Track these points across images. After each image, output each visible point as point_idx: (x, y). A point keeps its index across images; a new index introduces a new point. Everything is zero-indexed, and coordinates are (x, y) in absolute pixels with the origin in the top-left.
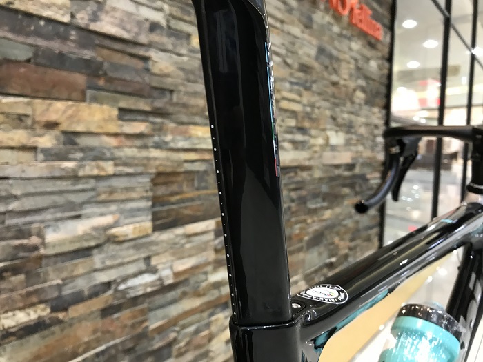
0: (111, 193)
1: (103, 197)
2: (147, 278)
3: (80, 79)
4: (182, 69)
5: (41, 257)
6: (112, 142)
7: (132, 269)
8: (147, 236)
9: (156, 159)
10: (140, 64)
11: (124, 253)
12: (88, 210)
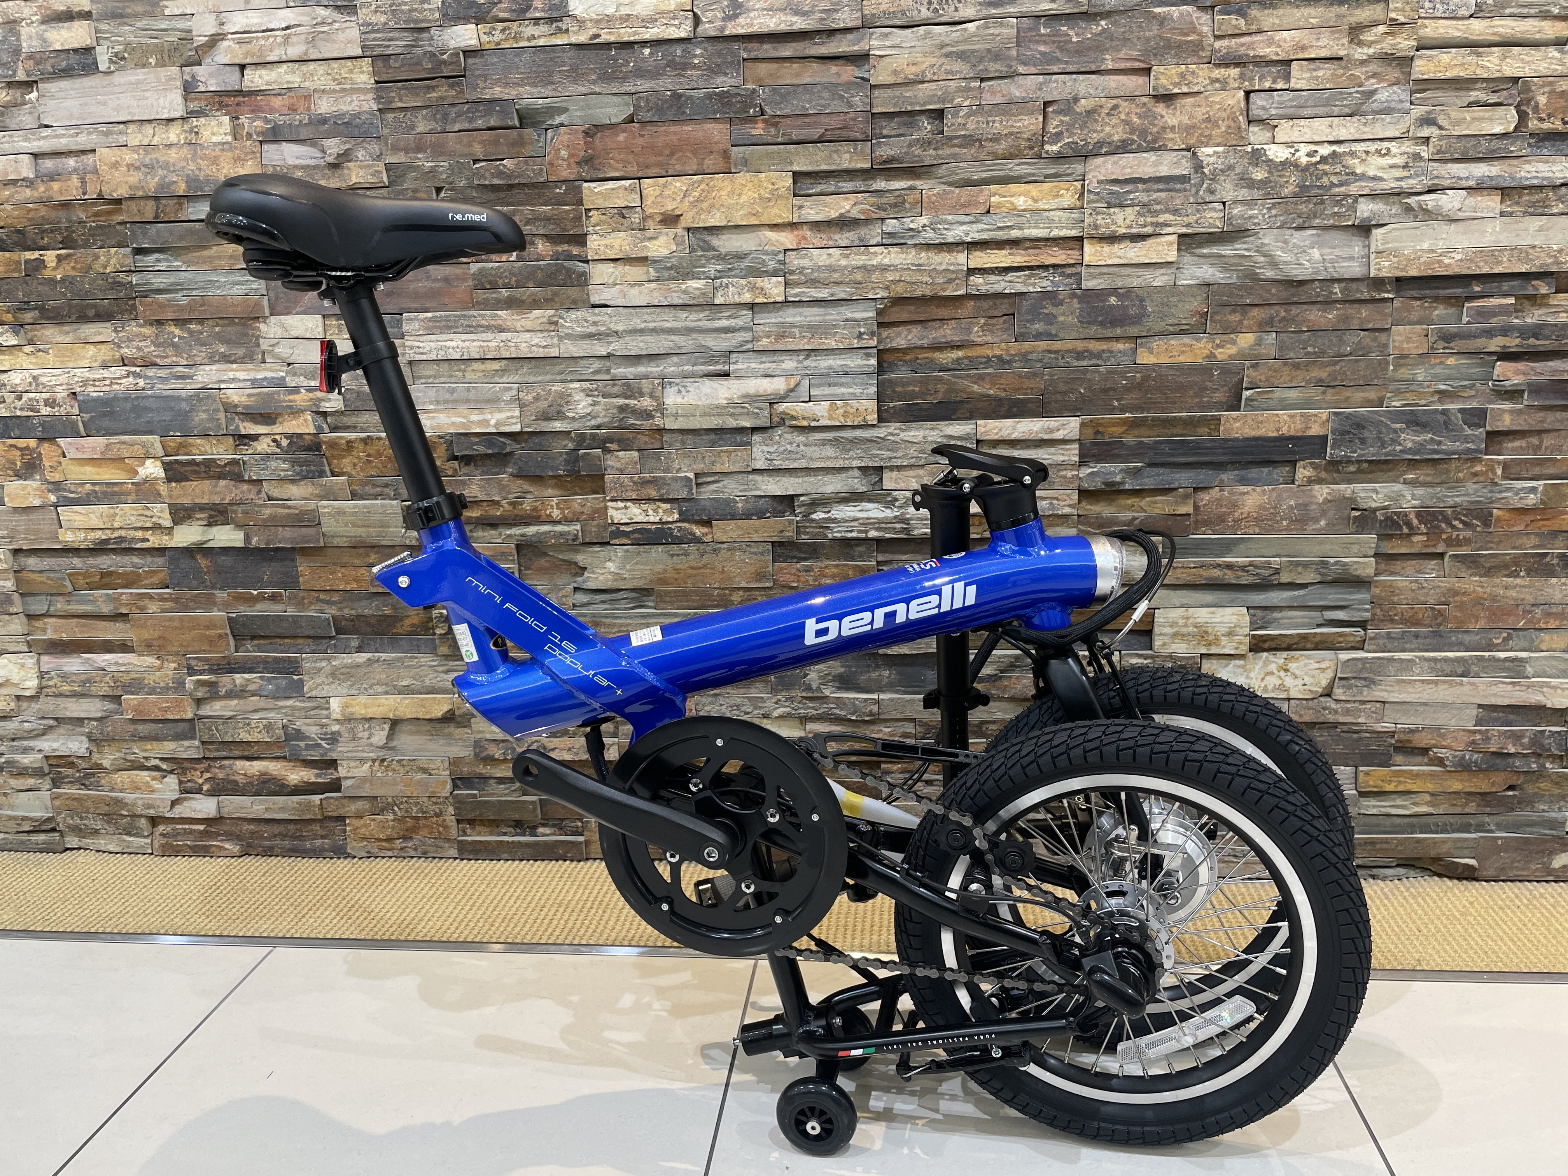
0: (781, 336)
1: (764, 343)
2: (874, 511)
3: (718, 132)
5: (661, 431)
6: (786, 239)
7: (832, 485)
9: (885, 269)
10: (849, 72)
11: (815, 451)
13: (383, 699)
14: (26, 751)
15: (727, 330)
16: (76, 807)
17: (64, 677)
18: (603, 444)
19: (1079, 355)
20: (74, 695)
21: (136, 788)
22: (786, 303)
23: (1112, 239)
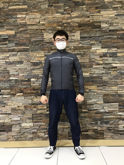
0: (96, 97)
1: (95, 98)
2: (103, 110)
3: (91, 83)
4: (109, 78)
5: (87, 104)
6: (96, 90)
7: (100, 108)
8: (103, 104)
9: (104, 92)
10: (101, 79)
11: (99, 106)
12: (93, 99)
13: (63, 126)
14: (31, 131)
15: (92, 97)
16: (35, 136)
17: (35, 125)
18: (82, 105)
19: (118, 99)
20: (36, 126)
21: (40, 134)
22: (96, 95)
23: (120, 91)
